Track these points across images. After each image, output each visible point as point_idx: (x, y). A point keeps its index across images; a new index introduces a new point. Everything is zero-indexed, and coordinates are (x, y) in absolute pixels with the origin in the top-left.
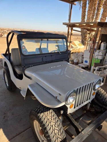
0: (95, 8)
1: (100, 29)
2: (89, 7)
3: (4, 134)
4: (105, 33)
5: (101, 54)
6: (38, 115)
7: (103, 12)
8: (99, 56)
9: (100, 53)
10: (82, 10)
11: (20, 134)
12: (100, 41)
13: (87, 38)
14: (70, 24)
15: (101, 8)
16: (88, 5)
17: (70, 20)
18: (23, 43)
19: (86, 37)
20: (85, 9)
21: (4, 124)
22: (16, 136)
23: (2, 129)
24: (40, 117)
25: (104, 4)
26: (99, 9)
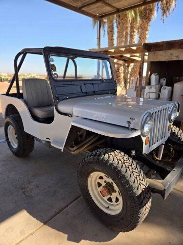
0: (127, 33)
1: (147, 54)
2: (118, 32)
3: (31, 217)
4: (154, 59)
5: (153, 90)
6: (102, 158)
7: (138, 38)
8: (151, 94)
9: (153, 88)
10: (109, 37)
11: (60, 212)
12: (149, 72)
13: (120, 78)
14: (100, 50)
15: (135, 33)
16: (116, 30)
17: (99, 44)
18: (53, 61)
19: (119, 76)
20: (112, 36)
21: (26, 202)
22: (55, 216)
23: (26, 210)
24: (106, 159)
25: (138, 29)
26: (132, 35)
